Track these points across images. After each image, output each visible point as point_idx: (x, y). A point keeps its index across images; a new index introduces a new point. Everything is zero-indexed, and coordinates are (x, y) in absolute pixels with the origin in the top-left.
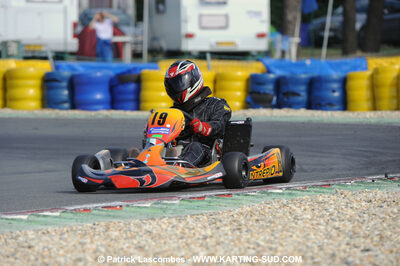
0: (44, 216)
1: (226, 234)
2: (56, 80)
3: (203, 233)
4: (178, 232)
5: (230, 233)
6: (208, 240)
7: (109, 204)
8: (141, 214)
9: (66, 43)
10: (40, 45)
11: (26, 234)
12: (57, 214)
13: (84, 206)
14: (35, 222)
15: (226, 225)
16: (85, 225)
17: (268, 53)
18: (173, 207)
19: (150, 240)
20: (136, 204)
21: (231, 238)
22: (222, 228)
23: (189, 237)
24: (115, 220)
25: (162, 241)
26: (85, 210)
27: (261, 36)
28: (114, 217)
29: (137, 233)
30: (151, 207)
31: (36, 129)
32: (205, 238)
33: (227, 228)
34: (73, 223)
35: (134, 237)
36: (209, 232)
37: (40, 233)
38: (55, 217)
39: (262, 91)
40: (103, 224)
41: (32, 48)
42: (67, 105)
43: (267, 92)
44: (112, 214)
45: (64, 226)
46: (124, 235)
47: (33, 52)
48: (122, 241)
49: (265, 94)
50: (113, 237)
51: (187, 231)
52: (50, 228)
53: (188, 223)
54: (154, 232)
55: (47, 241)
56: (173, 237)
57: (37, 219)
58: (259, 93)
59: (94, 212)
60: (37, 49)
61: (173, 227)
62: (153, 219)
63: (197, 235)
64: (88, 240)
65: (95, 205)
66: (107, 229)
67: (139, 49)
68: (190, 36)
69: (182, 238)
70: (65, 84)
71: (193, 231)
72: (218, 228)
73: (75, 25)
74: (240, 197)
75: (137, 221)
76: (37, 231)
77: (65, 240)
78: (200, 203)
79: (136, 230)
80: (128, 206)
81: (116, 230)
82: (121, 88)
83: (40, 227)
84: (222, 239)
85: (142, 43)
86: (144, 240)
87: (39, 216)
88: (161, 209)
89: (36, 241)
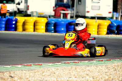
0: (56, 64)
1: (112, 72)
2: (50, 24)
3: (105, 71)
4: (97, 70)
5: (113, 71)
6: (107, 73)
7: (74, 61)
8: (85, 65)
9: (51, 13)
10: (43, 13)
11: (52, 70)
12: (60, 64)
13: (67, 62)
14: (54, 66)
15: (111, 69)
16: (69, 67)
17: (112, 18)
18: (94, 63)
19: (90, 73)
20: (83, 62)
21: (114, 73)
22: (111, 70)
23: (101, 72)
24: (77, 66)
25: (93, 73)
26: (68, 63)
27: (110, 13)
28: (77, 65)
29: (85, 70)
30: (87, 63)
31: (46, 38)
32: (106, 73)
33: (112, 70)
34: (65, 67)
35: (84, 71)
36: (107, 71)
37: (56, 69)
38: (60, 65)
39: (112, 29)
40: (74, 67)
41: (40, 14)
42: (53, 31)
43: (114, 29)
44: (76, 64)
45: (63, 67)
46: (82, 71)
47: (41, 15)
48: (81, 72)
49: (113, 30)
50: (78, 71)
51: (100, 70)
52: (58, 68)
53: (100, 68)
54: (90, 70)
55: (59, 72)
56: (96, 72)
57: (54, 65)
58: (111, 30)
59: (71, 63)
60: (42, 14)
61: (96, 69)
62: (88, 66)
63: (103, 72)
64: (71, 72)
65: (70, 62)
66: (76, 69)
67: (72, 15)
68: (88, 12)
69: (99, 72)
70: (53, 25)
71: (102, 70)
72: (109, 70)
73: (54, 7)
74: (114, 61)
75: (84, 67)
76: (55, 69)
77: (65, 71)
78: (102, 62)
79: (85, 69)
80: (80, 62)
81: (78, 69)
82: (70, 27)
83: (56, 67)
84: (111, 73)
85: (73, 13)
86: (88, 72)
87: (55, 64)
88: (91, 63)
89: (56, 71)
